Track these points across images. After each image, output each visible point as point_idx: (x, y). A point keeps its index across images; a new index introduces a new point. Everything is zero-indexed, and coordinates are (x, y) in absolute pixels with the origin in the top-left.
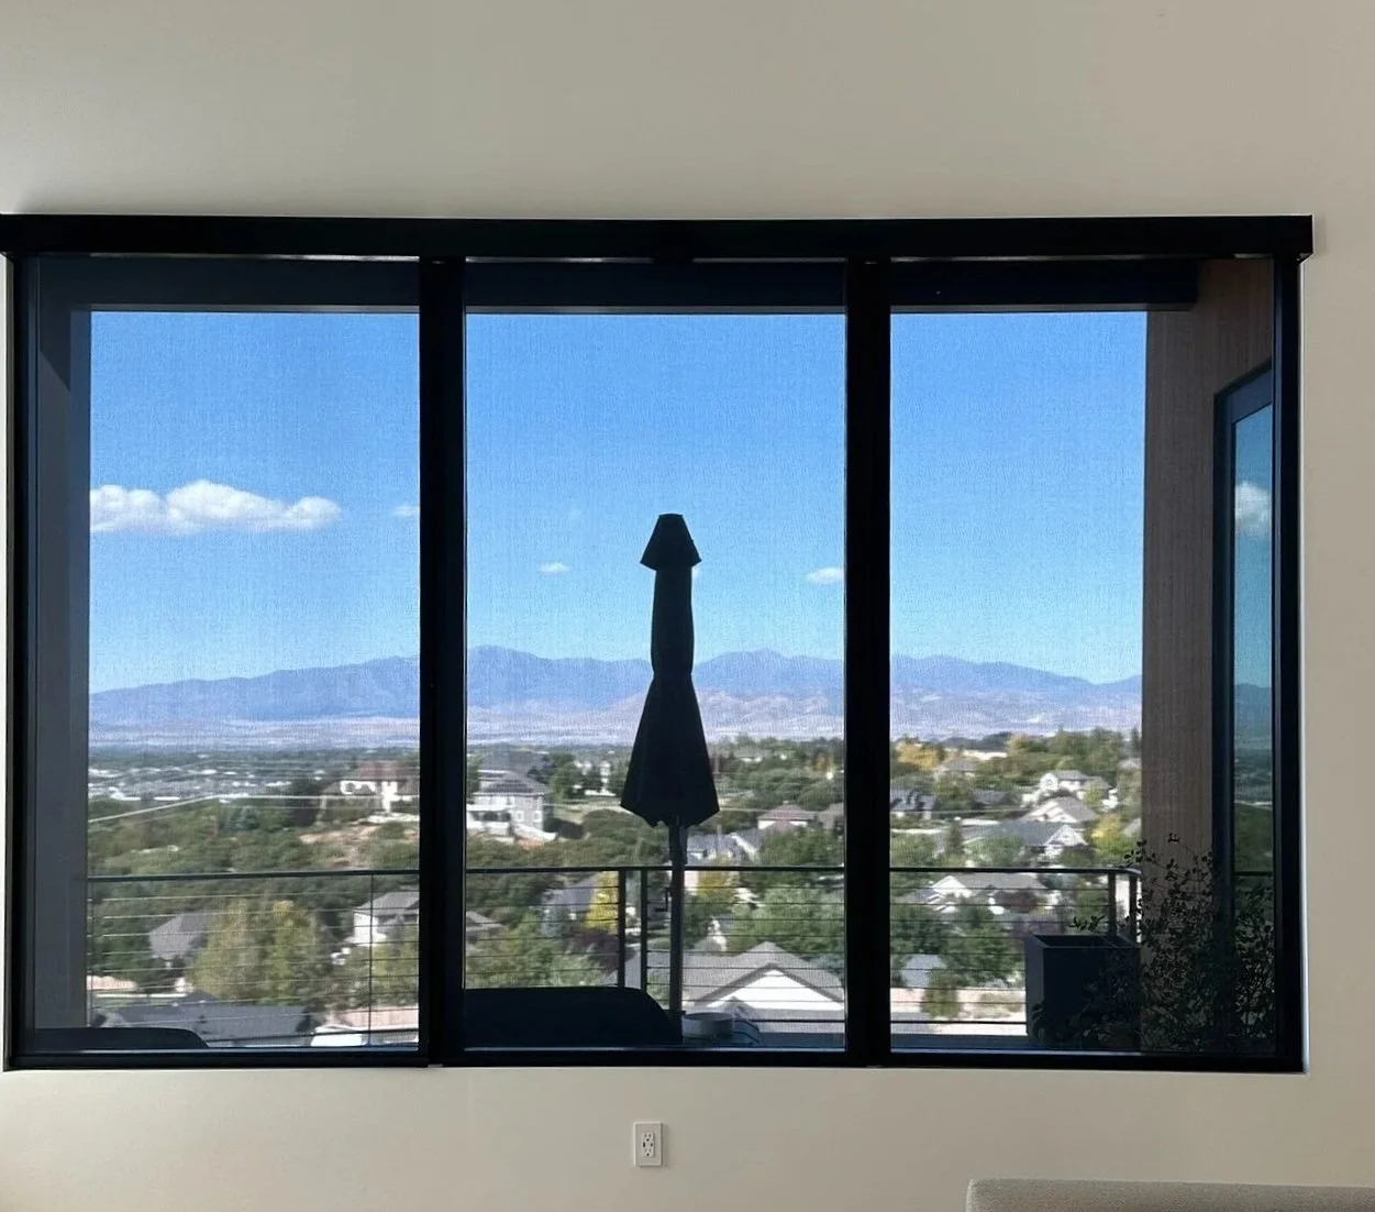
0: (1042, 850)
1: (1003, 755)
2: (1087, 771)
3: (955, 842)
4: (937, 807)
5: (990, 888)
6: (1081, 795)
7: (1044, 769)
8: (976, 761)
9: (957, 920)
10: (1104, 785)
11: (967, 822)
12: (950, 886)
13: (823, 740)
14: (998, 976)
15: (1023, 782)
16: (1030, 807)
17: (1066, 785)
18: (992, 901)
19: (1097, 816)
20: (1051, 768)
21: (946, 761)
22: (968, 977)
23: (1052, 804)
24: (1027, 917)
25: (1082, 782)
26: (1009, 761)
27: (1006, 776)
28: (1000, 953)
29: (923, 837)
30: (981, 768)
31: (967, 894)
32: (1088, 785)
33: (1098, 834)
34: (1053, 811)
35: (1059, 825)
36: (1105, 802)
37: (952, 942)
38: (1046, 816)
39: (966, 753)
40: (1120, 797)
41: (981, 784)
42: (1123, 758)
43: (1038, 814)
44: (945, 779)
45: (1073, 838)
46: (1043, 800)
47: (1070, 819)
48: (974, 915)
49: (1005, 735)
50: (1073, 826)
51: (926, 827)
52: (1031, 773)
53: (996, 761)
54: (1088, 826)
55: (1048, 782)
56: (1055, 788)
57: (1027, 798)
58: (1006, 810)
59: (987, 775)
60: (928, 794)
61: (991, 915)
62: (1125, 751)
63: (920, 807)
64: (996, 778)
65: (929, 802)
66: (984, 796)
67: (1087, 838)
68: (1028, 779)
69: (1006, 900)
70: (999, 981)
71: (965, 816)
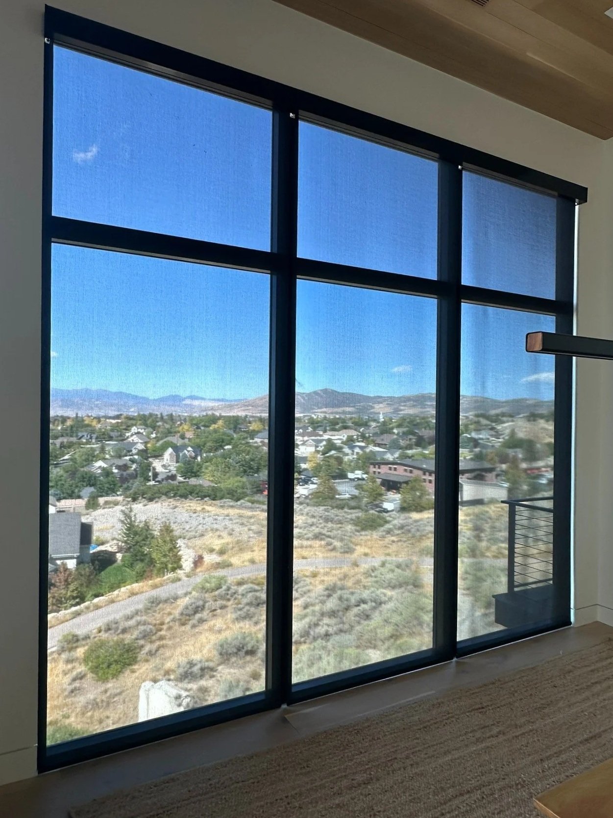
0: (131, 451)
1: (119, 421)
2: (146, 426)
3: (103, 449)
4: (97, 438)
5: (114, 464)
6: (144, 433)
7: (133, 425)
8: (111, 423)
9: (101, 474)
10: (152, 430)
11: (107, 442)
12: (100, 463)
13: (57, 416)
14: (114, 492)
15: (126, 429)
16: (128, 437)
17: (139, 430)
18: (114, 468)
19: (149, 440)
20: (135, 425)
21: (101, 423)
22: (104, 494)
23: (135, 436)
24: (125, 473)
25: (145, 429)
26: (122, 422)
27: (121, 427)
28: (115, 485)
29: (92, 448)
30: (112, 425)
31: (105, 466)
32: (146, 430)
33: (149, 445)
34: (135, 439)
35: (137, 443)
36: (152, 435)
37: (98, 483)
38: (133, 440)
39: (108, 420)
40: (156, 434)
41: (112, 430)
42: (157, 422)
43: (130, 439)
44: (100, 429)
45: (141, 447)
46: (132, 435)
47: (140, 441)
48: (107, 473)
49: (121, 415)
50: (141, 443)
51: (93, 444)
52: (129, 426)
53: (118, 423)
54: (146, 443)
55: (134, 429)
56: (136, 431)
57: (127, 434)
58: (120, 438)
59: (114, 428)
60: (94, 433)
61: (113, 473)
62: (158, 419)
63: (91, 438)
64: (117, 428)
65: (94, 436)
66: (112, 434)
67: (146, 447)
68: (128, 429)
69: (118, 467)
70: (114, 494)
71: (106, 441)
